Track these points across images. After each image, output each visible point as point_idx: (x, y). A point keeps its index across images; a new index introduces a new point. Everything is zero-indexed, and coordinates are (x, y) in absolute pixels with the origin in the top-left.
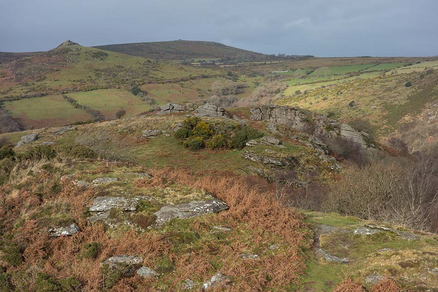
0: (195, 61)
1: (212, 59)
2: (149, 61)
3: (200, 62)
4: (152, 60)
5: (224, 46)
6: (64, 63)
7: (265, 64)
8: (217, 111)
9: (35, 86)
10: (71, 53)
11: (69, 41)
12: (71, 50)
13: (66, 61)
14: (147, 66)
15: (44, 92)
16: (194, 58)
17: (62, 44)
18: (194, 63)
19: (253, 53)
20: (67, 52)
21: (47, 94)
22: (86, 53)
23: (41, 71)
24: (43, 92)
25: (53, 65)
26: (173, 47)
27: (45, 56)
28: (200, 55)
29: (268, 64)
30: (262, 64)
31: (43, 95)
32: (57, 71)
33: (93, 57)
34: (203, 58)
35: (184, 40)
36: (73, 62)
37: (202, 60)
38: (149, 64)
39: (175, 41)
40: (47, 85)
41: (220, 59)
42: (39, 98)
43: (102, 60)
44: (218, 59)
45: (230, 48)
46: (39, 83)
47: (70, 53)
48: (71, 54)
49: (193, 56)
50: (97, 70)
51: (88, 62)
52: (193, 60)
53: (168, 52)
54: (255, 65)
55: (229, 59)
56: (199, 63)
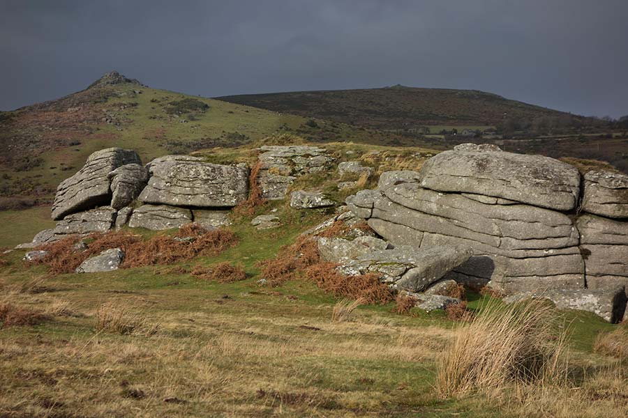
0: (432, 132)
1: (474, 128)
2: (313, 125)
3: (443, 133)
4: (320, 122)
5: (505, 100)
6: (94, 125)
7: (609, 137)
8: (576, 212)
9: (11, 183)
10: (116, 101)
11: (117, 75)
12: (115, 95)
13: (99, 121)
14: (309, 135)
15: (29, 199)
16: (429, 124)
17: (99, 81)
18: (430, 136)
19: (573, 116)
20: (106, 99)
21: (36, 203)
22: (153, 101)
23: (32, 145)
24: (26, 199)
25: (65, 131)
26: (382, 102)
27: (51, 108)
28: (446, 120)
29: (617, 137)
30: (602, 137)
31: (24, 206)
32: (73, 144)
33: (170, 112)
34: (452, 124)
35: (408, 86)
36: (118, 123)
37: (449, 129)
38: (313, 130)
39: (386, 89)
40: (42, 180)
41: (494, 128)
42: (14, 214)
43: (193, 120)
44: (489, 127)
45: (517, 105)
46: (22, 175)
47: (112, 101)
48: (114, 105)
49: (427, 122)
50: (176, 145)
51: (157, 125)
52: (427, 129)
53: (369, 112)
54: (582, 139)
55: (517, 128)
56: (443, 137)
